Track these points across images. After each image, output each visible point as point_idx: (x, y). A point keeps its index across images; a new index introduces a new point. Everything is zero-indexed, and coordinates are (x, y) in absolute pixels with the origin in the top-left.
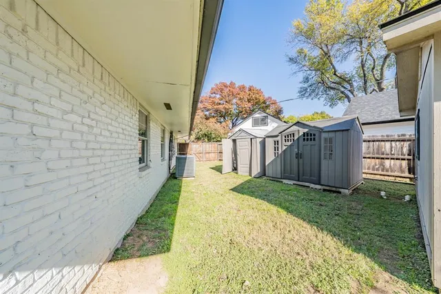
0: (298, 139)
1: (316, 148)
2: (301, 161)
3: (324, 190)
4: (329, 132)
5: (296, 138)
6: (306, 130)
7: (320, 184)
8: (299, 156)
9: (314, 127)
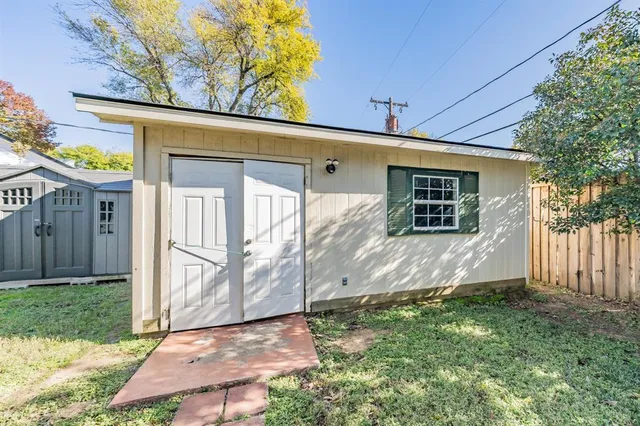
0: (42, 199)
1: (85, 216)
2: (49, 240)
3: (99, 282)
4: (107, 192)
5: (36, 196)
6: (61, 185)
7: (91, 275)
8: (43, 230)
9: (79, 181)
